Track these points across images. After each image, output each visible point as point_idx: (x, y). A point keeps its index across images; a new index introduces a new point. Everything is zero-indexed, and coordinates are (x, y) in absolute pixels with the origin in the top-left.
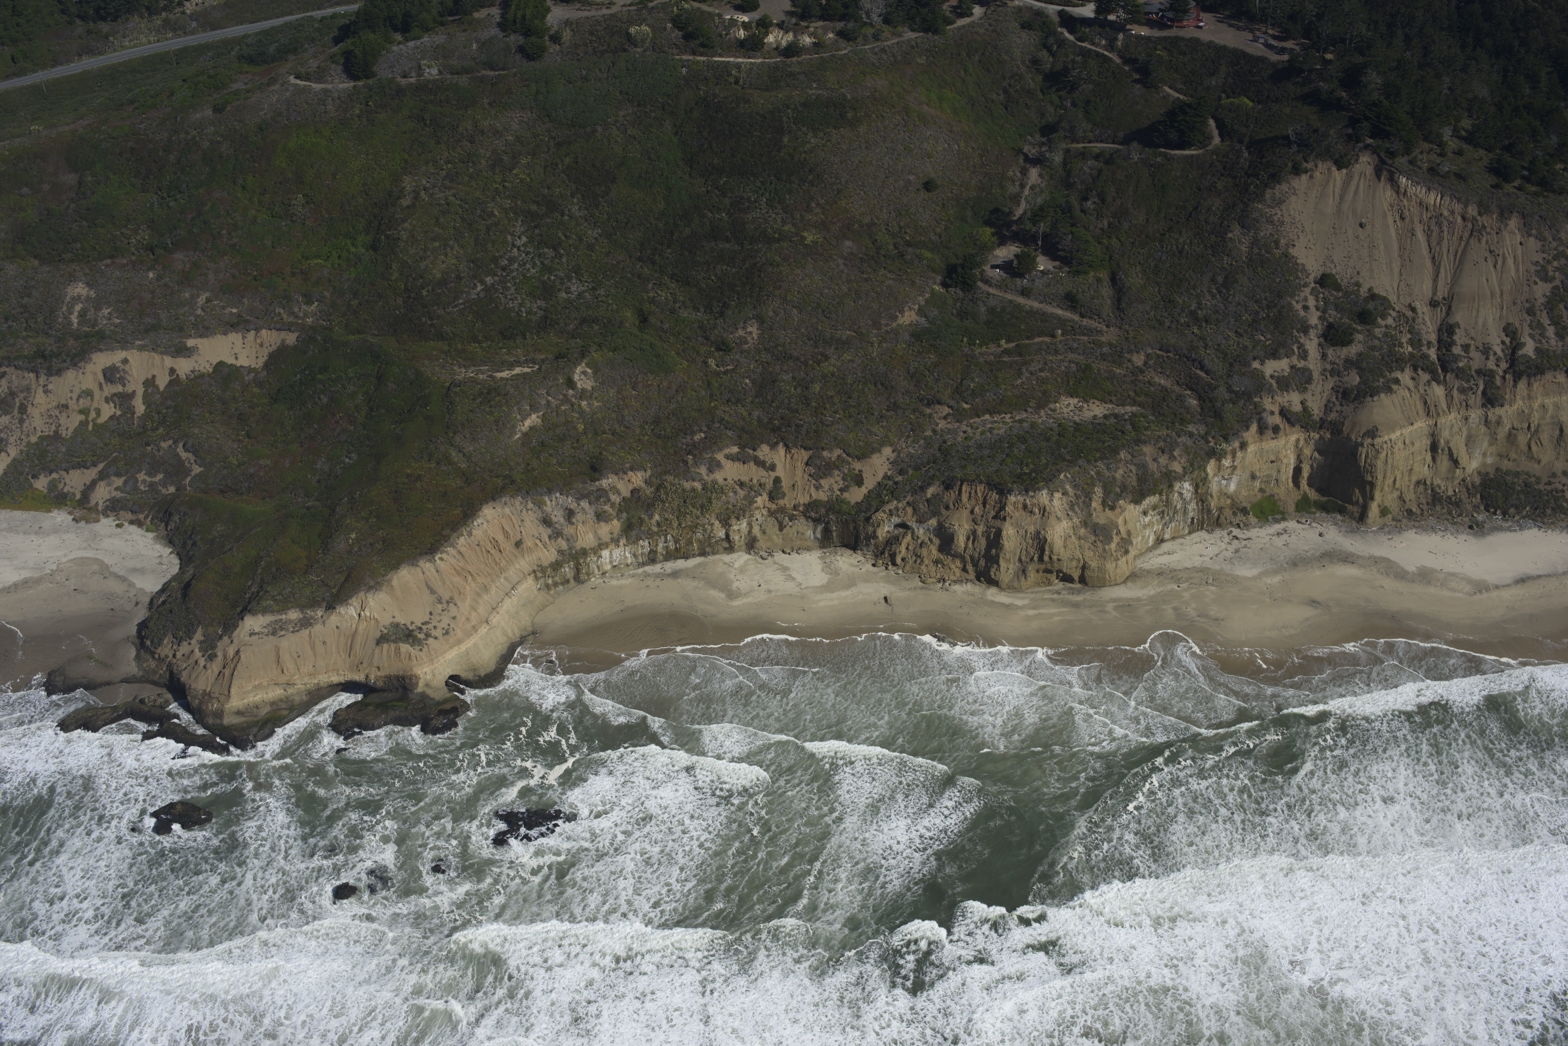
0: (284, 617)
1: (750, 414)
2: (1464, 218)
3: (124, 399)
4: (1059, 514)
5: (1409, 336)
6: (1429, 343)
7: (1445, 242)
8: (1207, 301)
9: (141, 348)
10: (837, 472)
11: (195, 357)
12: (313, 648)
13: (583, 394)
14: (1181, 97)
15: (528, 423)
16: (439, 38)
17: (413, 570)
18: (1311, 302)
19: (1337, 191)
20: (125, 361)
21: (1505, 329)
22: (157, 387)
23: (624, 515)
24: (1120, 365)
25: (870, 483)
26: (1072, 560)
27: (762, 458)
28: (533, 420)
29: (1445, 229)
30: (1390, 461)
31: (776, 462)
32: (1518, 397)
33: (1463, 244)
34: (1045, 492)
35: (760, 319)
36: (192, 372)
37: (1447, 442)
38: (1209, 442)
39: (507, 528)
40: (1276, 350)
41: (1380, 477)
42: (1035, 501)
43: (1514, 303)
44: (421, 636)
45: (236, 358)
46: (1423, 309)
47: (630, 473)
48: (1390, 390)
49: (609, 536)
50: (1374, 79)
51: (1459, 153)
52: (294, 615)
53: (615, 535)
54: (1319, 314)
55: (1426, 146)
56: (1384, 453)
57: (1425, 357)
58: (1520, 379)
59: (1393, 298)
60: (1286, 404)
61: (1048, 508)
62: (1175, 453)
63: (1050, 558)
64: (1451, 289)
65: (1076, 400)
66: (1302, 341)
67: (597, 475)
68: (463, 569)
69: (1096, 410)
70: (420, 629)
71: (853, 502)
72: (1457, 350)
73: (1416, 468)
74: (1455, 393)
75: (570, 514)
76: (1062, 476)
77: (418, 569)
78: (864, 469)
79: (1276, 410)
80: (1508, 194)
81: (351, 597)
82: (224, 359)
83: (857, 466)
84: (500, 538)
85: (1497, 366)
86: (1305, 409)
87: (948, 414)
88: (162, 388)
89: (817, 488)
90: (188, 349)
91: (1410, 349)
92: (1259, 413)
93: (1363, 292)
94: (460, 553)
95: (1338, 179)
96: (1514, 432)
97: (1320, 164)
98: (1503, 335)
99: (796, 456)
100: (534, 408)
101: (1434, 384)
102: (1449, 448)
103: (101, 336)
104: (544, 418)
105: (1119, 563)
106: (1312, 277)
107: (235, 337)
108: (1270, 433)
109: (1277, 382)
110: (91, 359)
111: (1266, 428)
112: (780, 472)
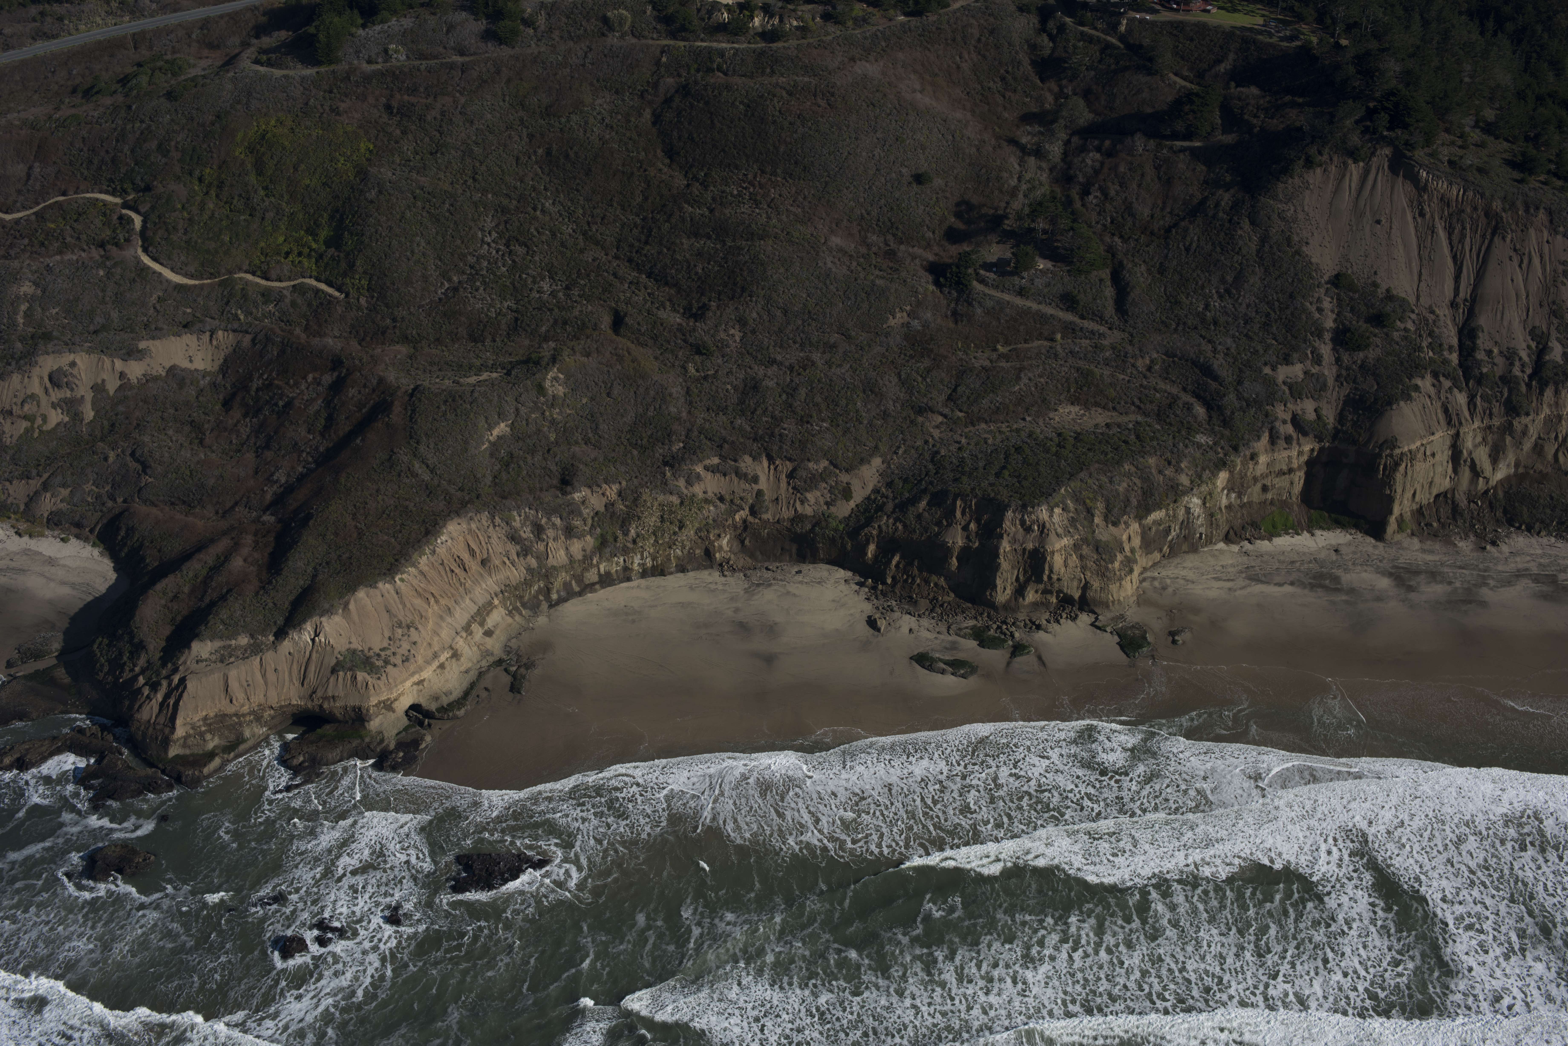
0: (233, 642)
1: (732, 423)
2: (1487, 215)
3: (71, 406)
4: (1060, 530)
5: (1430, 340)
6: (1451, 348)
7: (1468, 240)
8: (1216, 303)
9: (89, 351)
10: (824, 485)
11: (147, 360)
12: (264, 676)
13: (554, 402)
14: (1188, 85)
15: (496, 432)
16: (407, 23)
17: (372, 591)
18: (1327, 304)
19: (1353, 186)
20: (73, 364)
21: (1530, 333)
22: (107, 391)
23: (598, 531)
24: (1124, 371)
25: (859, 495)
26: (1072, 580)
27: (744, 470)
28: (501, 428)
29: (1468, 226)
30: (1409, 473)
31: (759, 473)
32: (1545, 406)
33: (1486, 242)
34: (1044, 508)
35: (742, 322)
36: (144, 375)
37: (1470, 453)
38: (1217, 453)
39: (473, 545)
40: (1288, 355)
41: (1399, 490)
42: (1033, 517)
43: (1541, 306)
44: (379, 663)
45: (191, 361)
46: (1444, 312)
47: (604, 486)
48: (1409, 398)
49: (582, 553)
50: (1392, 67)
51: (1481, 145)
52: (244, 640)
53: (588, 552)
54: (1334, 316)
55: (1447, 137)
56: (1404, 465)
57: (1446, 362)
58: (1546, 385)
59: (1412, 300)
60: (1300, 412)
61: (1047, 525)
62: (1183, 466)
63: (1050, 578)
64: (1473, 290)
65: (1077, 408)
66: (1316, 345)
67: (569, 489)
68: (425, 590)
69: (1099, 418)
70: (379, 655)
71: (841, 516)
72: (1480, 355)
73: (1437, 480)
74: (1478, 400)
75: (538, 530)
76: (1063, 490)
77: (377, 592)
78: (852, 482)
79: (1288, 417)
80: (1534, 189)
81: (304, 621)
82: (177, 363)
83: (844, 478)
84: (466, 556)
85: (1523, 371)
86: (1319, 417)
87: (941, 423)
88: (111, 393)
89: (802, 502)
90: (139, 351)
91: (1431, 354)
92: (1269, 421)
93: (1381, 292)
94: (422, 573)
95: (1355, 173)
96: (1540, 441)
97: (1335, 158)
98: (1529, 338)
99: (780, 468)
100: (501, 416)
101: (1455, 390)
102: (1472, 460)
103: (47, 337)
104: (512, 426)
105: (1123, 583)
106: (1326, 278)
107: (189, 339)
108: (1282, 443)
109: (1290, 389)
110: (36, 363)
111: (1278, 437)
112: (763, 484)
